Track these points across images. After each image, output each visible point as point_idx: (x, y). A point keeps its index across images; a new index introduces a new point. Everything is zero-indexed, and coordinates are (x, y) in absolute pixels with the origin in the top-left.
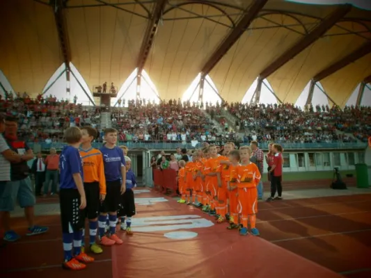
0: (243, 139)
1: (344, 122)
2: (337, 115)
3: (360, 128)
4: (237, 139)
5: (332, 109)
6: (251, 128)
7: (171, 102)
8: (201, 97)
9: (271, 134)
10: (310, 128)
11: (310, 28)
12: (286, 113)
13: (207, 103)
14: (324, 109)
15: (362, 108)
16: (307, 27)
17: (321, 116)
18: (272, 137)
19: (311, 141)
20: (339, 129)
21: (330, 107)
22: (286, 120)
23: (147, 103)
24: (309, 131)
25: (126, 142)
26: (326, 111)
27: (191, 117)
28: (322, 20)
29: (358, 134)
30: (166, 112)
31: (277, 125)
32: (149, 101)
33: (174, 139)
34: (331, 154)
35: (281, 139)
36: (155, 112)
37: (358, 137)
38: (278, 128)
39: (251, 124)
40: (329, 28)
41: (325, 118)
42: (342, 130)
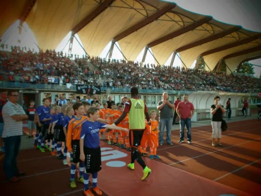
0: (102, 84)
1: (164, 76)
2: (160, 71)
3: (173, 81)
4: (99, 84)
5: (157, 67)
6: (108, 77)
7: (47, 51)
8: (70, 49)
9: (120, 81)
10: (144, 79)
11: (150, 13)
12: (129, 67)
13: (75, 55)
14: (152, 66)
15: (174, 68)
16: (148, 12)
17: (151, 71)
18: (121, 83)
19: (145, 88)
20: (161, 81)
21: (156, 66)
22: (130, 72)
23: (28, 50)
24: (144, 81)
25: (14, 82)
26: (153, 68)
27: (64, 65)
28: (158, 9)
29: (172, 85)
30: (44, 59)
31: (125, 76)
32: (29, 49)
33: (53, 81)
34: (157, 96)
35: (127, 85)
36: (36, 59)
37: (171, 87)
38: (126, 78)
39: (108, 74)
40: (162, 15)
41: (153, 73)
42: (163, 81)
